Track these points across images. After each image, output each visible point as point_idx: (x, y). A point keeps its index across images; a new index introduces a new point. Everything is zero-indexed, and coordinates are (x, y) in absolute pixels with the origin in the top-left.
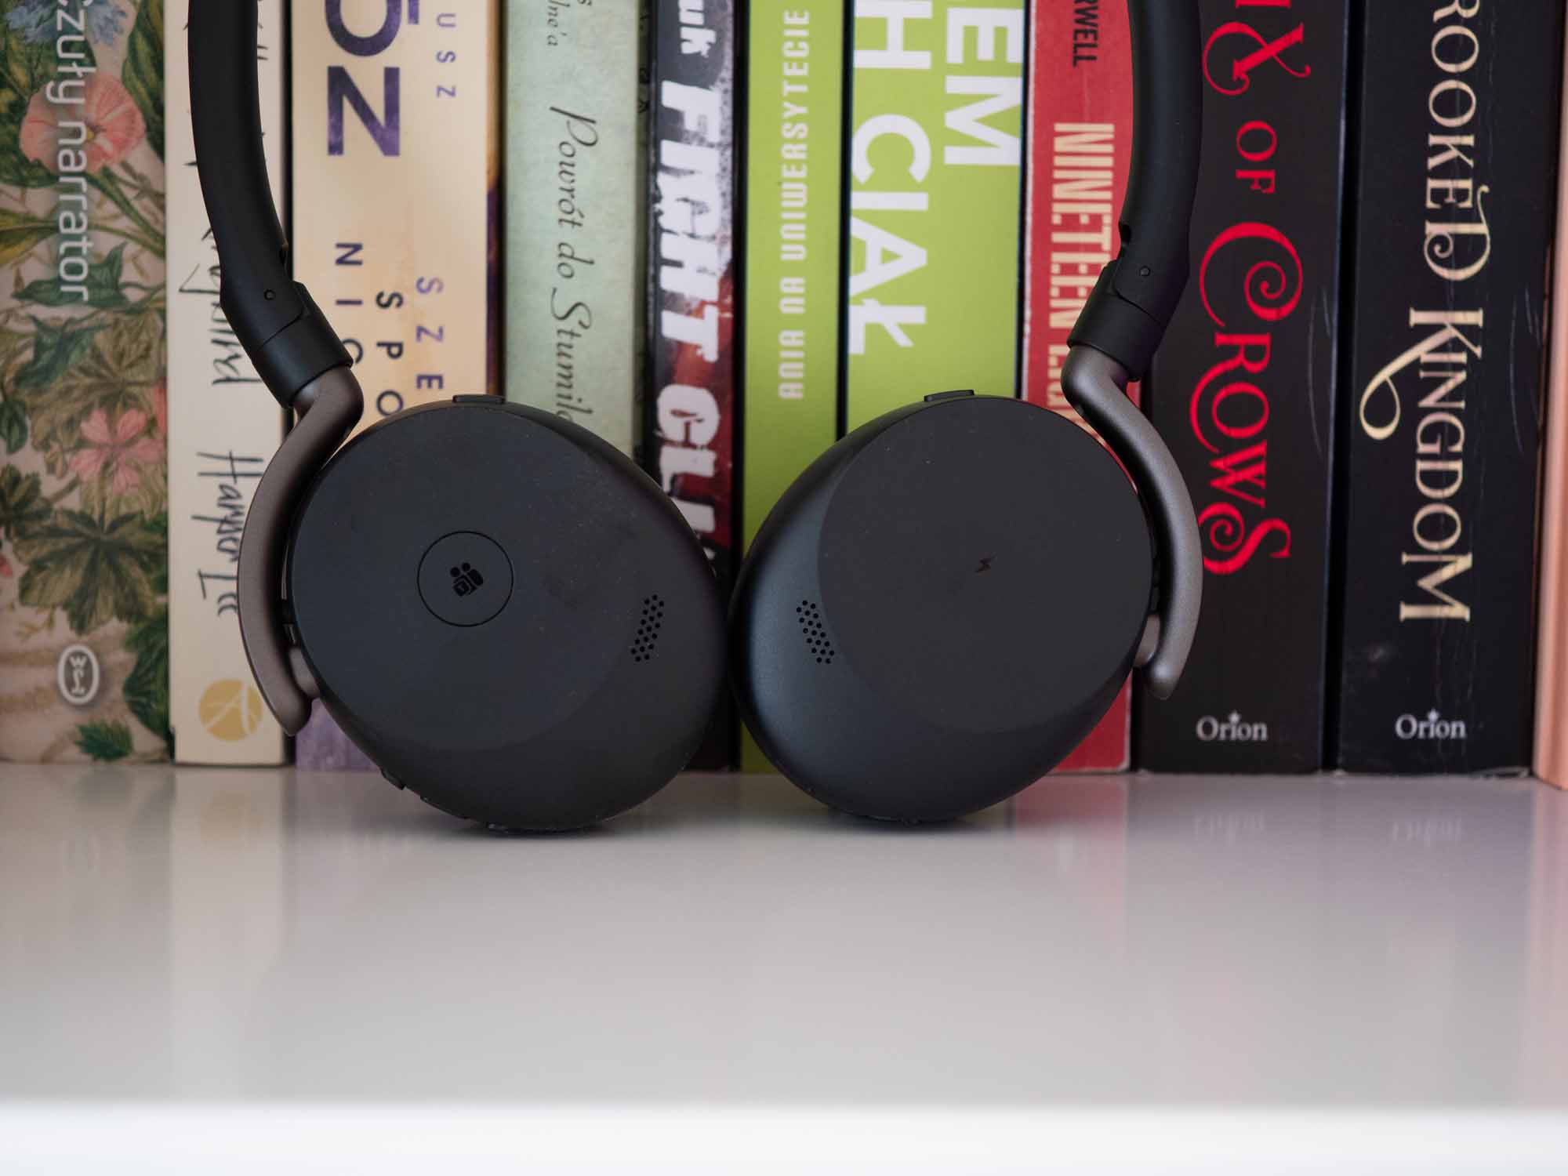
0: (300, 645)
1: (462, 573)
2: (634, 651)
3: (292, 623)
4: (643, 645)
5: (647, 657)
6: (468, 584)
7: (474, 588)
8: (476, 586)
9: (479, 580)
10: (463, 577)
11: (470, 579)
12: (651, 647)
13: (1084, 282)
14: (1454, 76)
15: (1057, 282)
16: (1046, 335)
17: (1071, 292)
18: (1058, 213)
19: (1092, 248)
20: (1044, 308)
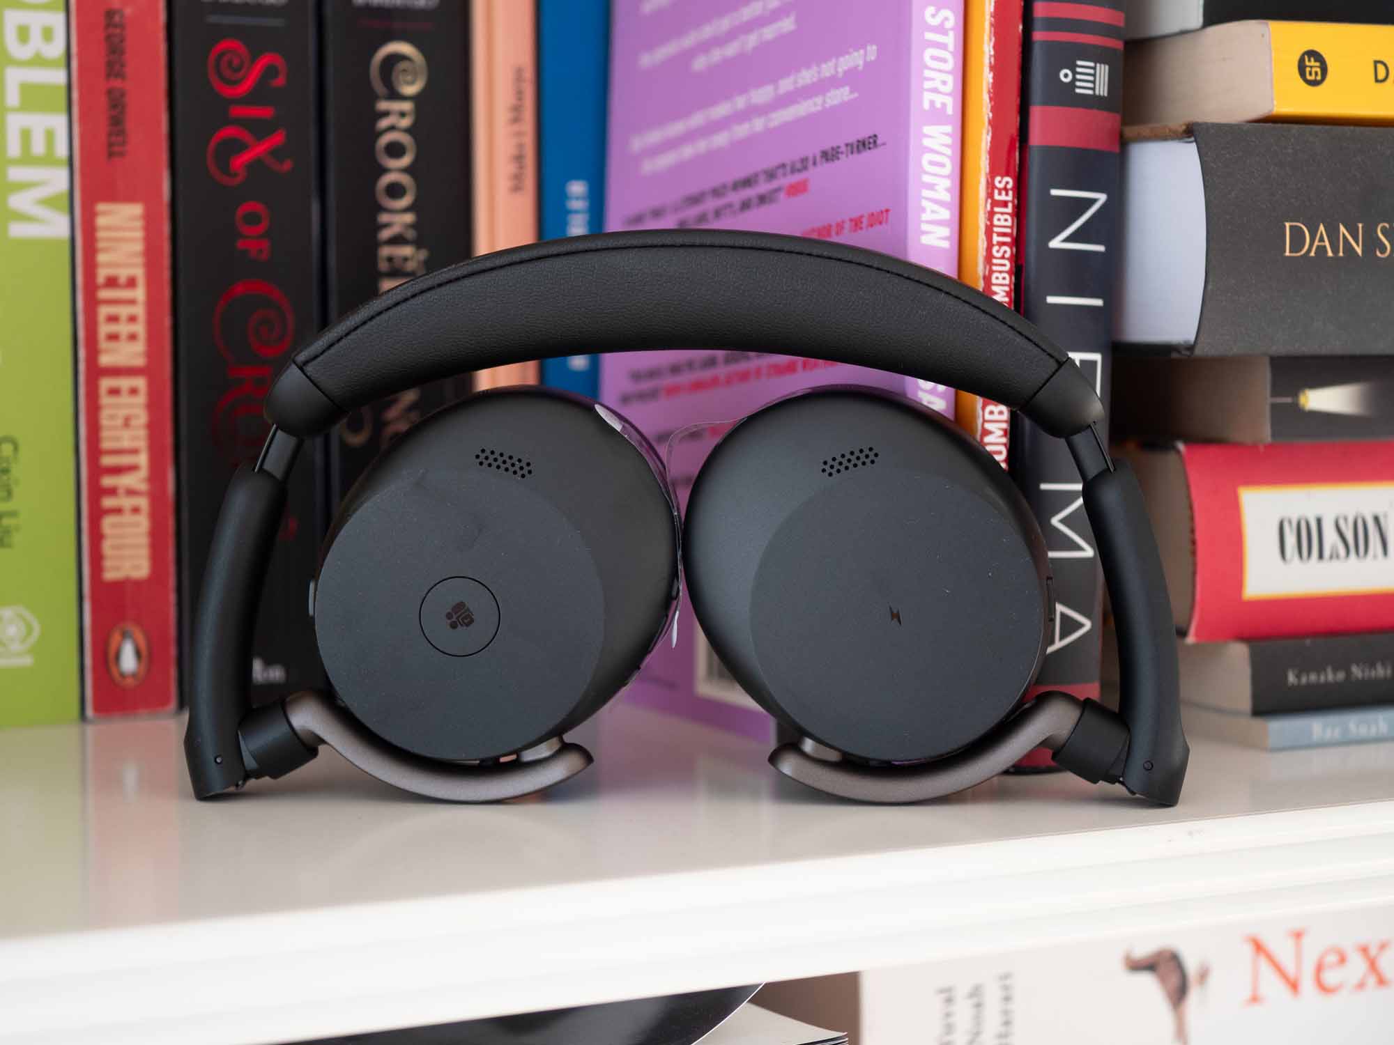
0: (518, 752)
1: (454, 619)
2: (523, 476)
3: (499, 759)
4: (520, 469)
5: (528, 464)
6: (463, 615)
7: (468, 610)
8: (466, 608)
9: (460, 606)
10: (457, 618)
11: (459, 613)
12: (520, 461)
13: (123, 329)
14: (396, 170)
15: (104, 329)
16: (96, 372)
17: (113, 337)
18: (102, 274)
19: (132, 302)
20: (93, 351)
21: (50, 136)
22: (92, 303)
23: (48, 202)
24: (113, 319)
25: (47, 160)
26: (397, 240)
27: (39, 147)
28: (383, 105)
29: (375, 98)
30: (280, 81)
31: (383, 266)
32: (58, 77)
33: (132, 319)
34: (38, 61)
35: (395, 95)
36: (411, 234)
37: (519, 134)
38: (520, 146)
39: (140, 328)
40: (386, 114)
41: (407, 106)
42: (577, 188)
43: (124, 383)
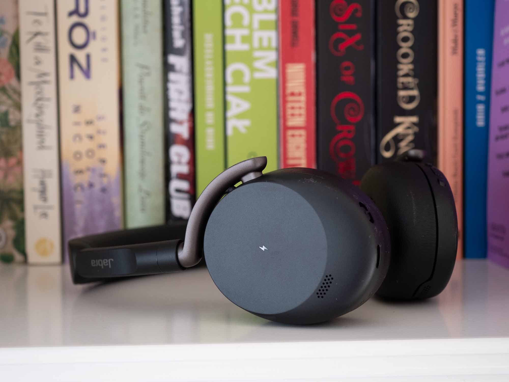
13: (297, 112)
14: (405, 48)
15: (289, 112)
16: (286, 128)
17: (293, 115)
18: (289, 91)
19: (299, 101)
20: (285, 120)
21: (270, 39)
22: (285, 102)
23: (269, 64)
24: (293, 108)
25: (269, 48)
26: (406, 75)
27: (265, 43)
28: (401, 22)
29: (397, 18)
30: (359, 14)
31: (400, 86)
32: (273, 17)
33: (300, 108)
34: (266, 11)
35: (405, 17)
36: (412, 73)
37: (455, 31)
38: (456, 36)
39: (303, 112)
40: (402, 25)
41: (410, 22)
42: (481, 52)
43: (297, 132)
